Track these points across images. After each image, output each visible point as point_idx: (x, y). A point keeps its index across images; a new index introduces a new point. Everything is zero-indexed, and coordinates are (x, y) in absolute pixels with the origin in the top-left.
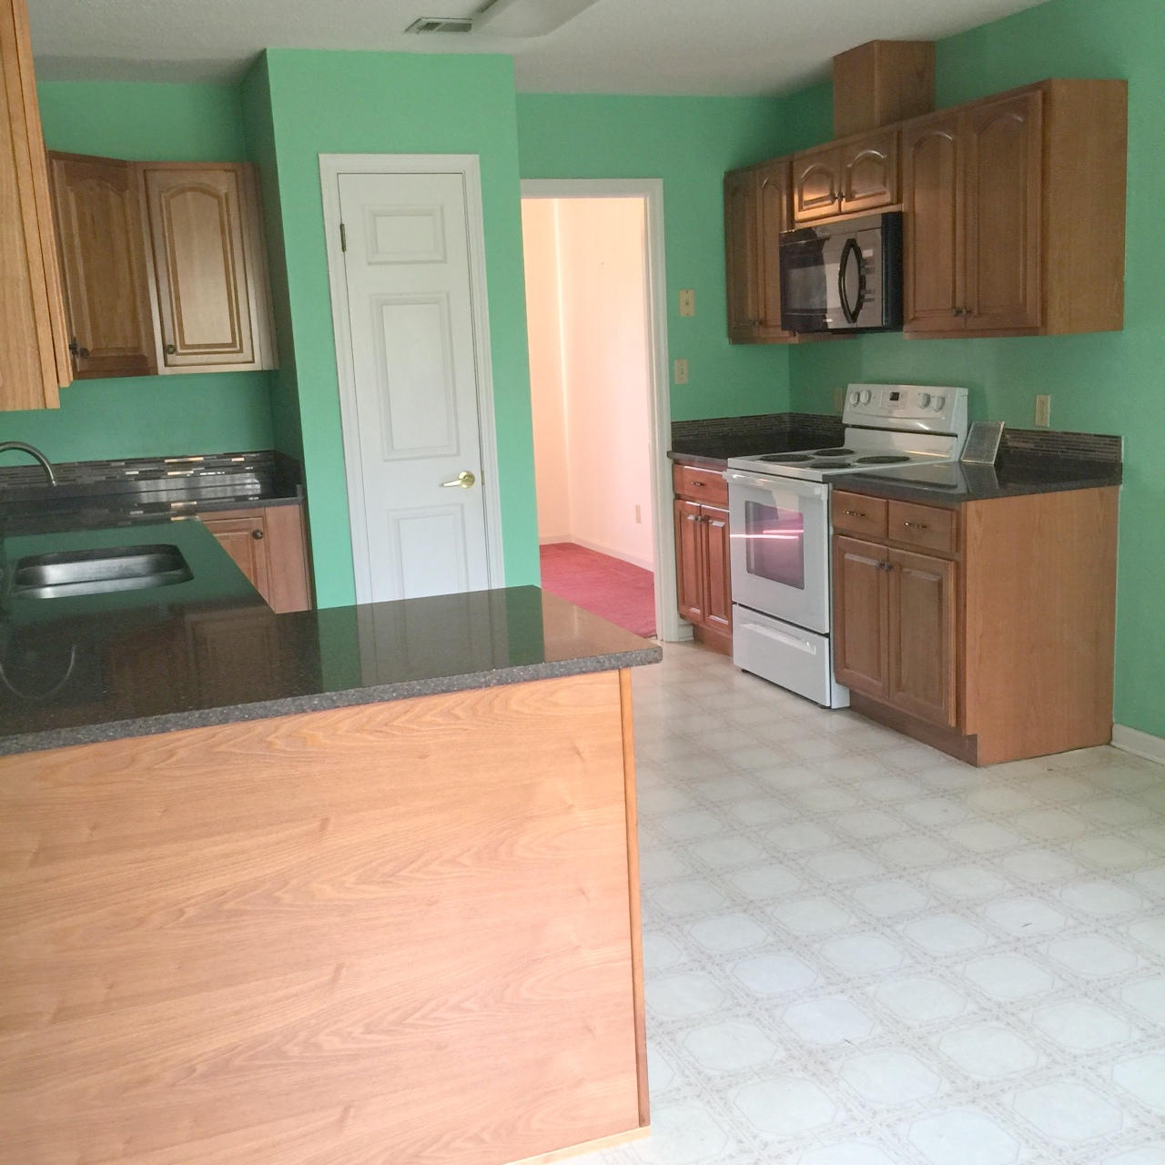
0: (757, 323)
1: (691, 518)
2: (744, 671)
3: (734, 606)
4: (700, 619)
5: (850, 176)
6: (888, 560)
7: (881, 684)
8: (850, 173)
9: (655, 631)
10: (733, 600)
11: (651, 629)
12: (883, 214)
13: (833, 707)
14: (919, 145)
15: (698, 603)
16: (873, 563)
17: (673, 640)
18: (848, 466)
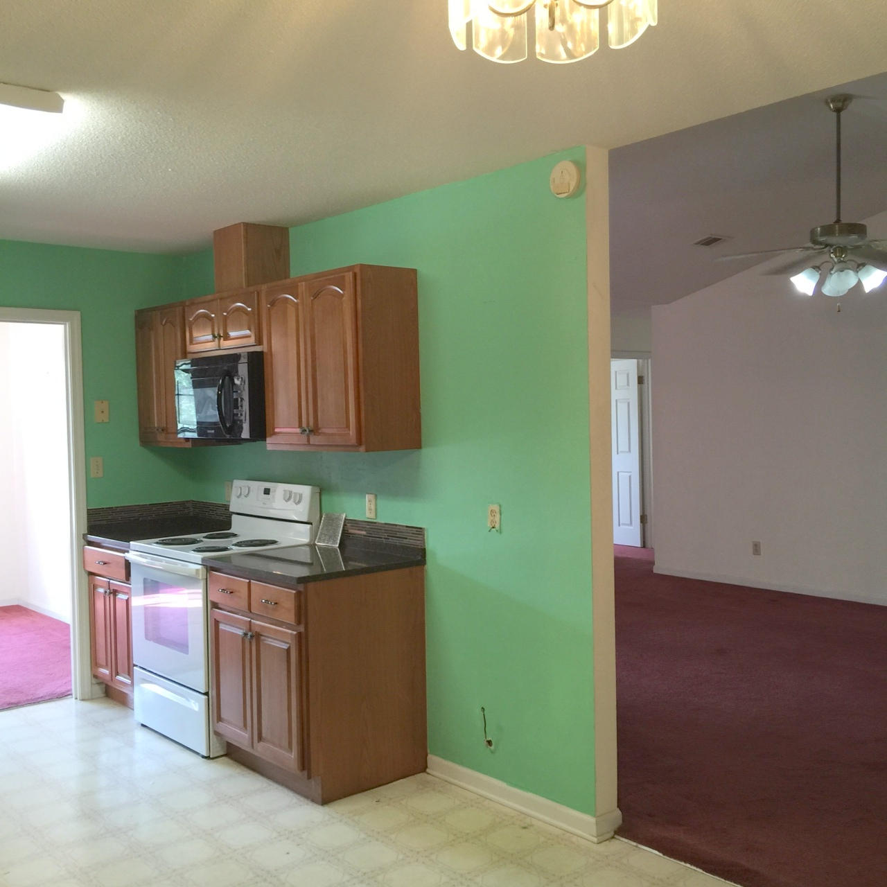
0: (160, 430)
1: (101, 590)
2: (143, 725)
3: (135, 668)
4: (108, 678)
5: (226, 321)
6: (250, 630)
7: (246, 735)
8: (225, 318)
9: (70, 690)
10: (134, 662)
11: (69, 688)
12: (248, 353)
13: (211, 756)
14: (273, 304)
15: (107, 665)
16: (240, 632)
17: (87, 698)
18: (226, 549)
